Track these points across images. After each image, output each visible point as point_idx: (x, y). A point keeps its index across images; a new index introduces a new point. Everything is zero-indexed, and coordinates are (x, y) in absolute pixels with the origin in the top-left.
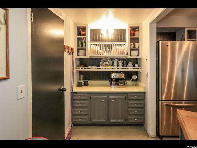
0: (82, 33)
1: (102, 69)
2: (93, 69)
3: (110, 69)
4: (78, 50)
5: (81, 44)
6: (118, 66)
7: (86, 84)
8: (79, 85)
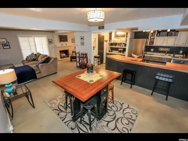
0: (111, 34)
1: (117, 47)
2: (114, 46)
3: (119, 47)
4: (110, 40)
5: (110, 38)
6: (123, 46)
7: (112, 52)
8: (109, 51)
